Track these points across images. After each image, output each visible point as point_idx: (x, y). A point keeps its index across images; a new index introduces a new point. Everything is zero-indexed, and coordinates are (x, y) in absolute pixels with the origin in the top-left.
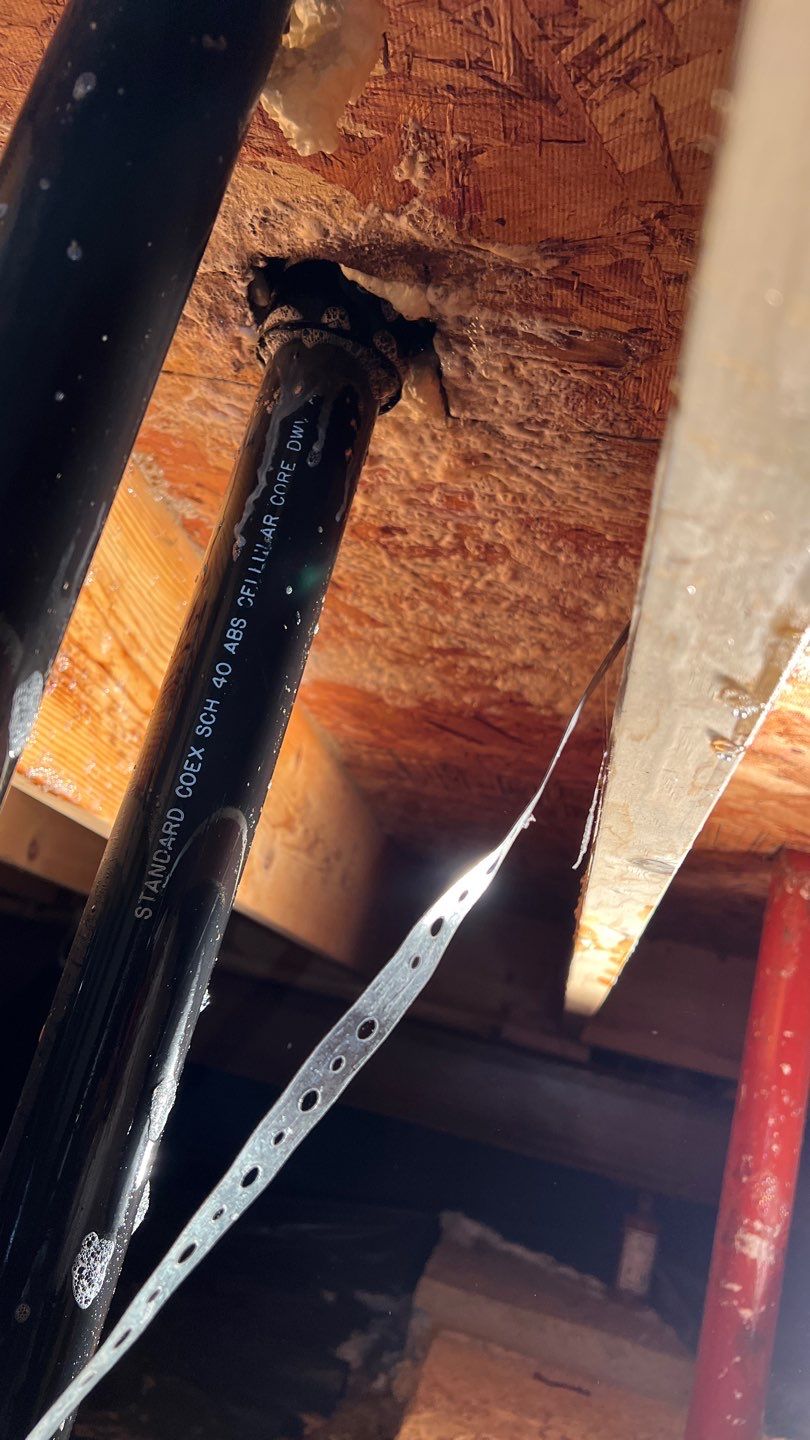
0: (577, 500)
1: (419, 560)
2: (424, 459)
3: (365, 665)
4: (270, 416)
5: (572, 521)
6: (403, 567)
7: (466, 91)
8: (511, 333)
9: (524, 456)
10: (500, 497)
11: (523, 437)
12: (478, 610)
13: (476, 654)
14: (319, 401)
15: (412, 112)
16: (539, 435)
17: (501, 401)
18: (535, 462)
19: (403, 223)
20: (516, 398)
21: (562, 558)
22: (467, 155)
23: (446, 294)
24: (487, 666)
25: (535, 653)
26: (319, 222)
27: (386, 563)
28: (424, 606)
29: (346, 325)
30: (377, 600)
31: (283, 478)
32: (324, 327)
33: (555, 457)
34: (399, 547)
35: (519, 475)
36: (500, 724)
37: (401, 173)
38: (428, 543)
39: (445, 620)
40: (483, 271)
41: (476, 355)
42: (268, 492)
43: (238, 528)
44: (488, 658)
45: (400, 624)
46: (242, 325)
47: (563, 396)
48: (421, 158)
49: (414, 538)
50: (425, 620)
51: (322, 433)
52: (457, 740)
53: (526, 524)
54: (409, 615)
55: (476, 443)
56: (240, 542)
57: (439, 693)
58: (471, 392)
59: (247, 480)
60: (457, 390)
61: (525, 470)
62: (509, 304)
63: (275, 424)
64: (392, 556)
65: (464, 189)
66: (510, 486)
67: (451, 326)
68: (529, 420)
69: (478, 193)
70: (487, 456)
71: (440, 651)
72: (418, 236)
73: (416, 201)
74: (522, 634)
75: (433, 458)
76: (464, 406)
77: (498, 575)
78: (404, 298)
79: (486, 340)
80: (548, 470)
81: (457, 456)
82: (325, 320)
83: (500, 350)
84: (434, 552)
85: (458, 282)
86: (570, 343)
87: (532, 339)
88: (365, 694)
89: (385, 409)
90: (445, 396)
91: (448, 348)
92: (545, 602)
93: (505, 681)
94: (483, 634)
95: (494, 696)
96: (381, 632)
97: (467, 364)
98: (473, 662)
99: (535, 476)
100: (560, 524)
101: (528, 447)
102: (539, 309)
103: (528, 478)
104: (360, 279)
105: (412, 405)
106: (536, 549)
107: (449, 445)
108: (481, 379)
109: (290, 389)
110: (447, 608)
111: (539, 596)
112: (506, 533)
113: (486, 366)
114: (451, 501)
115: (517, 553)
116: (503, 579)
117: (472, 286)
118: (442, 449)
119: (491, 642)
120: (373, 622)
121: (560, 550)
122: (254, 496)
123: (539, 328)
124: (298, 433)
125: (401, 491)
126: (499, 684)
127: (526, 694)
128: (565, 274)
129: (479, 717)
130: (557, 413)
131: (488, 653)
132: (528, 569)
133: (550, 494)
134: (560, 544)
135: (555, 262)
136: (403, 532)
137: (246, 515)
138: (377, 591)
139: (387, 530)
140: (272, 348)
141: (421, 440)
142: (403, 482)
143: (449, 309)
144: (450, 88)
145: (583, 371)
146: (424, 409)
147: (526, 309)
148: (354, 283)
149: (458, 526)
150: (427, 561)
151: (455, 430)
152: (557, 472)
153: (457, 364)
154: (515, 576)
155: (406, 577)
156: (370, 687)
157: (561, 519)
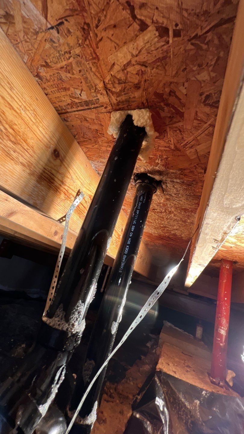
0: (184, 204)
1: (159, 214)
2: (160, 199)
3: (150, 229)
4: (137, 196)
5: (184, 208)
6: (156, 215)
7: (167, 150)
8: (174, 182)
9: (176, 198)
10: (172, 204)
11: (176, 196)
12: (168, 221)
13: (168, 227)
14: (145, 193)
15: (158, 153)
16: (178, 195)
17: (172, 191)
18: (177, 199)
19: (157, 168)
20: (174, 190)
21: (182, 213)
22: (167, 158)
23: (163, 177)
24: (170, 229)
25: (178, 227)
26: (144, 168)
27: (154, 214)
28: (159, 220)
29: (149, 182)
30: (152, 219)
31: (140, 205)
32: (145, 182)
33: (181, 199)
34: (156, 212)
35: (175, 201)
36: (172, 238)
37: (157, 161)
38: (160, 211)
39: (163, 222)
40: (169, 173)
41: (168, 185)
42: (137, 207)
43: (133, 212)
44: (170, 228)
45: (155, 223)
46: (133, 182)
47: (182, 190)
48: (160, 159)
49: (158, 210)
50: (160, 222)
51: (145, 197)
52: (165, 241)
53: (176, 208)
54: (157, 222)
55: (168, 197)
56: (134, 214)
57: (162, 233)
58: (167, 190)
59: (134, 205)
60: (165, 190)
61: (176, 200)
62: (173, 178)
63: (138, 197)
64: (154, 213)
65: (167, 163)
66: (174, 203)
67: (164, 181)
68: (176, 193)
69: (168, 163)
70: (170, 199)
71: (162, 227)
72: (159, 169)
73: (159, 165)
74: (176, 224)
75: (161, 199)
76: (166, 192)
77: (172, 216)
78: (157, 178)
79: (170, 183)
80: (180, 200)
81: (165, 199)
82: (145, 181)
83: (172, 184)
84: (161, 212)
85: (165, 175)
86: (183, 183)
87: (177, 182)
88: (149, 233)
89: (154, 193)
90: (163, 190)
91: (164, 184)
92: (180, 220)
93: (173, 232)
94: (169, 224)
95: (171, 234)
96: (152, 224)
97: (167, 186)
98: (168, 229)
99: (178, 201)
100: (182, 208)
101: (176, 197)
102: (178, 178)
103: (176, 202)
104: (150, 175)
105: (158, 192)
106: (178, 212)
107: (164, 197)
108: (169, 188)
109: (140, 191)
110: (163, 221)
111: (178, 219)
112: (173, 210)
113: (170, 186)
114: (164, 205)
115: (175, 212)
116: (173, 216)
117: (168, 175)
118: (163, 198)
119: (170, 226)
120: (151, 223)
121: (182, 212)
122: (135, 207)
123: (178, 181)
124: (142, 198)
125: (156, 204)
126: (172, 232)
127: (177, 234)
128: (182, 173)
129: (168, 237)
130: (181, 192)
131: (170, 227)
132: (176, 215)
133: (180, 204)
134: (182, 211)
135: (180, 172)
136: (156, 210)
137: (134, 210)
138: (152, 218)
139: (154, 209)
140: (137, 186)
141: (159, 197)
142: (156, 202)
143: (164, 179)
144: (164, 150)
145: (185, 186)
146: (160, 192)
147: (176, 178)
148: (149, 176)
149: (165, 209)
150: (160, 214)
151: (165, 195)
152: (181, 201)
153: (165, 186)
154: (175, 215)
155: (157, 216)
156: (150, 232)
157: (182, 207)
